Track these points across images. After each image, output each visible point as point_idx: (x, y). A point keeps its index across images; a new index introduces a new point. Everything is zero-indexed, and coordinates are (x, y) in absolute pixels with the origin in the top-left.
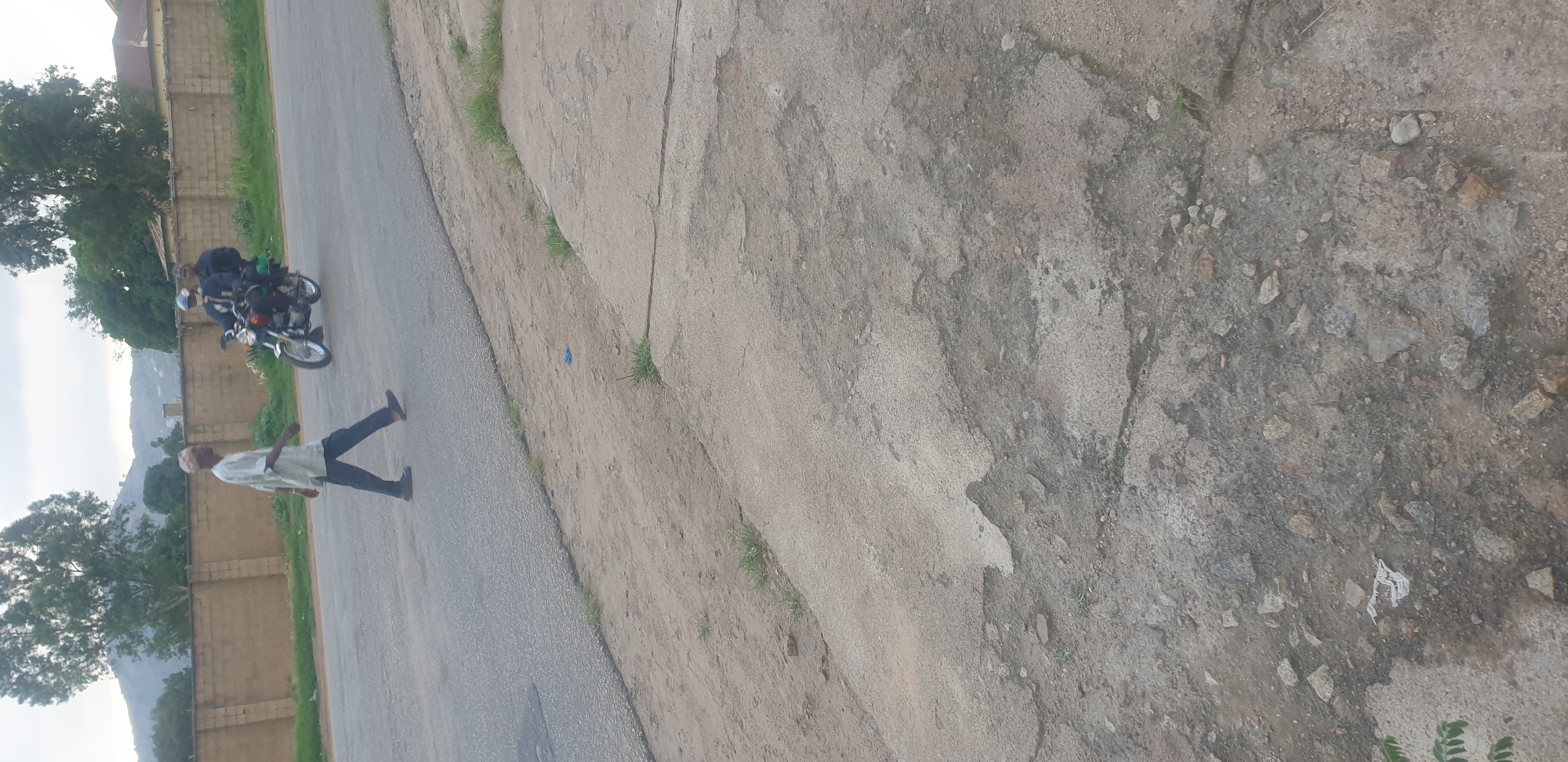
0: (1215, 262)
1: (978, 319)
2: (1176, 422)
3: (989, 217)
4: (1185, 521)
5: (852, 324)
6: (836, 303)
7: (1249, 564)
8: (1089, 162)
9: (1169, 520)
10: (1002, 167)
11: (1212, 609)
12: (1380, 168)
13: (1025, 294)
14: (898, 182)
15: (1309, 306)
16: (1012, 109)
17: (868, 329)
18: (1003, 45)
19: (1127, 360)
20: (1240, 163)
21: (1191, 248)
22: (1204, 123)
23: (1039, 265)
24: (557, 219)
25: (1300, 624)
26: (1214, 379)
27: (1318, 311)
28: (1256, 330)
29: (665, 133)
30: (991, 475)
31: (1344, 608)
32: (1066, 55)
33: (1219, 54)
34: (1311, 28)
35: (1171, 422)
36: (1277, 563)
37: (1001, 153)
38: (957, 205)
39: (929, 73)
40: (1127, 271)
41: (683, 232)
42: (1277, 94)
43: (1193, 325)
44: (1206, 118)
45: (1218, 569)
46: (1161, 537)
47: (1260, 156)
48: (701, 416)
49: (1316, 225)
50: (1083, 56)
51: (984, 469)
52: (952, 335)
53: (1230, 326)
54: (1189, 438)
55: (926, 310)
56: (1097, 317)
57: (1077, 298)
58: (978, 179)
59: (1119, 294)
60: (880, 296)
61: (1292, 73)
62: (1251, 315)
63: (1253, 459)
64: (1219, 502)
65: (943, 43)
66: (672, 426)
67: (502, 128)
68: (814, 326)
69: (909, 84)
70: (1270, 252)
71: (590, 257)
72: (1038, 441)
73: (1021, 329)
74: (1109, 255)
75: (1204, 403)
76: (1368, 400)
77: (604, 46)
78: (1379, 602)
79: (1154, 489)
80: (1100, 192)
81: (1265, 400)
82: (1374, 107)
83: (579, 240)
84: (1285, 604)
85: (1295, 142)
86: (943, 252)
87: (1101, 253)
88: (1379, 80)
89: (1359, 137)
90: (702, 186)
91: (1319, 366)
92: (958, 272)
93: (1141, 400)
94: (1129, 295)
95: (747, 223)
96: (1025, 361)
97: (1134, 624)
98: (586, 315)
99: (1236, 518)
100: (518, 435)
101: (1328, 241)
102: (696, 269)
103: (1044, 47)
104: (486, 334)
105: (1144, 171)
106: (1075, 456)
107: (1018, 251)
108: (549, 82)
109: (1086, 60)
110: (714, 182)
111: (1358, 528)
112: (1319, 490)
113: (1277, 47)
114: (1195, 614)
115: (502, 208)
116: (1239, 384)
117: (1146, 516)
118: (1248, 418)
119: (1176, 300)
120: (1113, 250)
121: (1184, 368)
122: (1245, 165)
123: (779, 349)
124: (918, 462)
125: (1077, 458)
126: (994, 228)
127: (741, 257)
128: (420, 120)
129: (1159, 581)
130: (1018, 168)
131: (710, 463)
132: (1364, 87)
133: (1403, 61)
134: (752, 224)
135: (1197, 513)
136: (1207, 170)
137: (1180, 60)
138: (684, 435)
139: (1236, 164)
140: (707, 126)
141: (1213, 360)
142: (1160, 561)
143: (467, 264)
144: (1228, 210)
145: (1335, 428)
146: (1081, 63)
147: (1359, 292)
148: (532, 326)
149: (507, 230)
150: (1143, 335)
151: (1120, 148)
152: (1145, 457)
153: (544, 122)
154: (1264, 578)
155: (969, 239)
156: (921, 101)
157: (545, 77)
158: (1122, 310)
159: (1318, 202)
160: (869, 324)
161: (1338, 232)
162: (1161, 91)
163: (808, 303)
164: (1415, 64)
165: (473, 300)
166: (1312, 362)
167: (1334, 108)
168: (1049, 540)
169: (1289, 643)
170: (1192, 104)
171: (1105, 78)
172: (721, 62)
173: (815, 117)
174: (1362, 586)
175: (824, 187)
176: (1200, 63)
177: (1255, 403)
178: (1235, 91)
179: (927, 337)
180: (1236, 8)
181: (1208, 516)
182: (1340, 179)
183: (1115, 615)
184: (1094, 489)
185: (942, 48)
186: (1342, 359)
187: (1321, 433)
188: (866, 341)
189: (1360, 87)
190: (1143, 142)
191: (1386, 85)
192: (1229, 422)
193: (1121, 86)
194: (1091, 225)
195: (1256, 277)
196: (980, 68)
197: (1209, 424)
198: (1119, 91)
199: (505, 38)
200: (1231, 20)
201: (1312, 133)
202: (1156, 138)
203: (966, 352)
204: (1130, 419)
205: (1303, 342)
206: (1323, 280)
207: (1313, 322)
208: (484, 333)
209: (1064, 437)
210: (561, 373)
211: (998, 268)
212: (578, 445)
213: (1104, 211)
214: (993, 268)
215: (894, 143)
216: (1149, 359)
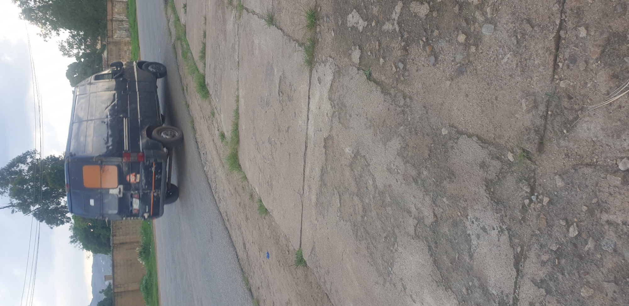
0: (547, 219)
1: (444, 242)
2: (539, 288)
3: (445, 200)
5: (389, 243)
6: (381, 234)
8: (486, 178)
10: (448, 180)
12: (617, 180)
13: (464, 231)
14: (403, 185)
15: (593, 238)
16: (449, 157)
17: (396, 246)
18: (442, 132)
19: (513, 261)
20: (552, 178)
21: (535, 213)
22: (534, 162)
23: (469, 220)
24: (262, 201)
26: (554, 269)
27: (598, 240)
28: (570, 248)
29: (304, 167)
32: (470, 136)
33: (536, 135)
34: (575, 124)
35: (536, 287)
37: (447, 174)
38: (430, 195)
39: (412, 144)
40: (508, 223)
41: (314, 204)
42: (564, 150)
43: (541, 246)
44: (534, 160)
47: (560, 175)
48: (325, 282)
49: (590, 204)
50: (477, 136)
52: (434, 249)
53: (558, 246)
54: (546, 295)
55: (421, 238)
56: (497, 242)
57: (488, 234)
58: (438, 184)
59: (506, 232)
60: (400, 232)
61: (569, 142)
62: (567, 242)
63: (578, 305)
65: (417, 132)
66: (313, 285)
67: (240, 165)
68: (372, 243)
69: (404, 147)
70: (571, 215)
71: (276, 215)
72: (477, 295)
73: (464, 247)
74: (499, 216)
75: (551, 280)
77: (279, 134)
80: (492, 190)
81: (579, 279)
82: (609, 155)
83: (271, 208)
85: (575, 170)
86: (426, 214)
87: (496, 215)
88: (609, 144)
89: (604, 167)
90: (321, 186)
91: (602, 264)
92: (434, 222)
93: (522, 277)
94: (511, 233)
95: (340, 201)
96: (468, 260)
98: (275, 238)
100: (248, 289)
101: (597, 210)
102: (320, 219)
103: (461, 133)
104: (234, 246)
105: (510, 182)
106: (495, 302)
107: (459, 214)
108: (258, 148)
109: (479, 138)
110: (325, 185)
113: (561, 132)
115: (239, 195)
116: (566, 271)
118: (572, 286)
119: (531, 235)
120: (501, 214)
121: (540, 264)
122: (554, 179)
123: (357, 253)
124: (424, 304)
126: (447, 204)
127: (338, 214)
128: (207, 162)
130: (454, 180)
131: (331, 302)
132: (602, 147)
133: (619, 137)
134: (342, 201)
136: (537, 181)
137: (520, 138)
138: (318, 289)
139: (550, 179)
140: (321, 164)
141: (552, 261)
143: (226, 218)
144: (549, 198)
145: (615, 292)
146: (477, 139)
147: (616, 232)
148: (253, 243)
149: (242, 204)
150: (519, 249)
151: (498, 173)
152: (527, 303)
153: (256, 163)
155: (437, 209)
156: (410, 154)
157: (256, 146)
158: (508, 239)
159: (590, 194)
160: (396, 243)
161: (602, 207)
162: (513, 150)
163: (369, 234)
164: (624, 138)
165: (229, 232)
166: (599, 263)
167: (590, 156)
170: (527, 155)
171: (488, 145)
172: (326, 140)
173: (366, 160)
175: (371, 186)
176: (529, 139)
177: (575, 280)
178: (545, 149)
179: (423, 249)
180: (541, 117)
182: (599, 185)
185: (416, 134)
186: (613, 261)
187: (609, 294)
188: (396, 250)
189: (601, 147)
190: (508, 170)
191: (613, 146)
192: (564, 288)
193: (496, 148)
194: (490, 204)
195: (566, 226)
196: (433, 141)
197: (555, 289)
198: (495, 150)
199: (240, 132)
200: (539, 122)
201: (582, 166)
202: (514, 169)
203: (441, 256)
204: (518, 286)
205: (593, 254)
206: (598, 227)
207: (596, 245)
208: (233, 246)
209: (489, 293)
210: (265, 262)
211: (451, 221)
212: (274, 293)
213: (495, 198)
214: (449, 221)
215: (400, 170)
216: (523, 260)
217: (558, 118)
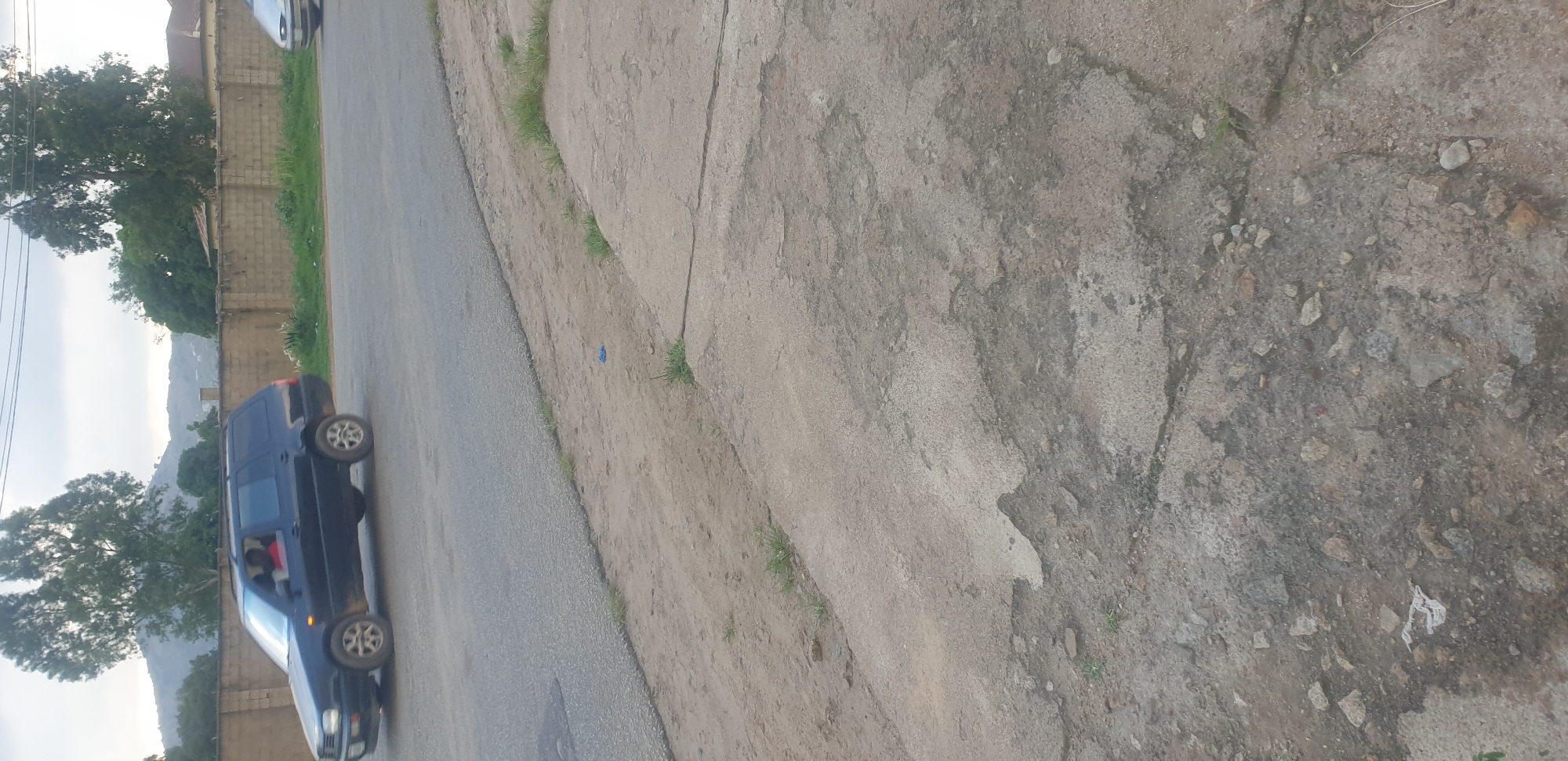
0: (1257, 282)
1: (1015, 331)
3: (1029, 229)
4: (1220, 540)
5: (887, 330)
6: (872, 310)
7: (1283, 585)
8: (1132, 178)
9: (1202, 538)
10: (1044, 180)
11: (1244, 630)
12: (1428, 192)
13: (1063, 307)
14: (939, 191)
15: (1351, 329)
16: (1056, 123)
17: (903, 337)
18: (1049, 59)
19: (1164, 378)
20: (1285, 184)
21: (1232, 267)
22: (1250, 143)
23: (1079, 279)
24: (597, 218)
25: (1333, 648)
26: (1252, 399)
27: (1360, 334)
28: (1295, 352)
29: (707, 137)
30: (1023, 487)
31: (1378, 633)
32: (1112, 71)
33: (1266, 75)
34: (1361, 51)
35: (1207, 439)
36: (1311, 585)
37: (1044, 167)
38: (997, 216)
39: (973, 86)
40: (1168, 287)
41: (722, 235)
42: (1324, 116)
43: (1233, 344)
44: (1252, 138)
45: (1250, 590)
46: (1194, 555)
47: (1305, 177)
48: (733, 418)
49: (1360, 247)
50: (1129, 72)
51: (1016, 481)
52: (988, 346)
53: (1271, 346)
54: (1225, 457)
55: (963, 320)
56: (1136, 332)
57: (1116, 313)
58: (1019, 191)
59: (1159, 311)
60: (917, 305)
61: (1340, 95)
62: (1292, 337)
63: (1289, 480)
64: (1253, 522)
65: (988, 55)
66: (703, 427)
67: (545, 127)
68: (849, 332)
69: (953, 94)
70: (1312, 274)
71: (628, 257)
72: (1073, 456)
73: (1059, 341)
74: (1150, 271)
75: (1241, 422)
76: (1408, 425)
77: (650, 49)
78: (1415, 628)
79: (1189, 507)
80: (1143, 208)
81: (1303, 422)
82: (1423, 132)
83: (618, 240)
84: (1318, 627)
85: (1342, 164)
86: (981, 263)
87: (1141, 269)
88: (1430, 105)
89: (1406, 161)
90: (742, 190)
91: (1359, 389)
92: (997, 283)
93: (1178, 417)
94: (1169, 312)
95: (786, 228)
96: (1062, 375)
97: (1164, 642)
98: (623, 314)
99: (1270, 539)
100: (550, 430)
101: (1372, 264)
102: (733, 272)
103: (1091, 62)
105: (1188, 187)
106: (1109, 471)
107: (1058, 264)
108: (594, 84)
109: (1133, 77)
110: (754, 186)
111: (1394, 554)
112: (1356, 513)
113: (1326, 69)
114: (1226, 634)
115: (542, 206)
116: (1278, 405)
117: (1179, 533)
118: (1286, 438)
119: (1216, 319)
120: (1154, 266)
121: (1223, 386)
122: (1290, 186)
123: (813, 354)
124: (950, 472)
125: (1111, 473)
126: (1034, 240)
127: (779, 261)
128: (465, 116)
129: (1191, 600)
130: (1060, 182)
131: (740, 465)
132: (1413, 111)
133: (1455, 87)
134: (791, 229)
135: (1231, 532)
136: (1251, 189)
137: (1227, 80)
138: (715, 436)
139: (1281, 185)
140: (749, 132)
141: (1252, 379)
142: (1192, 579)
143: (506, 260)
144: (1271, 230)
145: (1374, 452)
146: (1128, 79)
147: (1402, 316)
148: (568, 323)
149: (547, 228)
150: (1182, 352)
151: (1164, 165)
152: (1180, 475)
153: (588, 122)
154: (1297, 599)
155: (1009, 251)
156: (965, 113)
157: (591, 77)
158: (1162, 327)
159: (1363, 225)
160: (904, 332)
161: (1383, 255)
162: (1207, 109)
163: (844, 310)
164: (1466, 90)
165: (510, 295)
166: (1352, 385)
167: (1382, 132)
168: (1080, 554)
169: (1320, 666)
170: (1238, 123)
171: (1150, 95)
172: (766, 68)
173: (858, 125)
174: (1397, 612)
175: (864, 194)
176: (1248, 83)
177: (1293, 424)
178: (1282, 112)
179: (962, 347)
180: (1285, 29)
181: (1242, 535)
182: (1386, 203)
183: (1144, 631)
184: (1128, 505)
185: (987, 61)
186: (1383, 382)
187: (1360, 456)
188: (901, 349)
189: (1410, 111)
190: (1188, 160)
191: (1436, 111)
192: (1266, 442)
193: (1167, 104)
194: (1132, 241)
195: (1298, 298)
196: (1025, 82)
197: (1246, 444)
198: (1165, 108)
199: (552, 38)
200: (1280, 42)
201: (1359, 156)
202: (1200, 156)
203: (1002, 363)
204: (1166, 436)
205: (1344, 365)
206: (1366, 303)
207: (1354, 345)
208: (521, 329)
209: (1099, 452)
210: (595, 371)
211: (1037, 280)
212: (610, 443)
213: (1146, 227)
214: (1032, 280)
215: (936, 153)
216: (1187, 376)
217: (1326, 34)
